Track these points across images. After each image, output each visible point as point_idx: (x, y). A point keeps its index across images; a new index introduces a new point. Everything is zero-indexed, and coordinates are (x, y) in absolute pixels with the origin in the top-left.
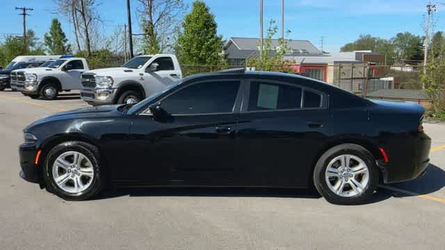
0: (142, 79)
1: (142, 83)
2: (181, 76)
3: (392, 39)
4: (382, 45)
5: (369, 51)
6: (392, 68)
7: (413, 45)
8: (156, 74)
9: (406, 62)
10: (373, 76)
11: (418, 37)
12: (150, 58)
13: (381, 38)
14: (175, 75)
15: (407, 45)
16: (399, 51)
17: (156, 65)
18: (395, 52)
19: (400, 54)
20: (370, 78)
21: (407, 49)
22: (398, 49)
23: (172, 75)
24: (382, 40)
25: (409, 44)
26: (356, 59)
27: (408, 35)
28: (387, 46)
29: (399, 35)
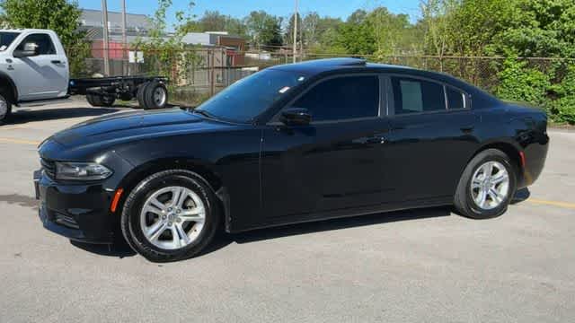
0: (10, 68)
1: (10, 73)
2: (67, 64)
3: (245, 18)
4: (233, 25)
5: (226, 33)
6: (247, 55)
7: (269, 27)
8: (31, 61)
9: (263, 48)
10: (233, 65)
11: (275, 18)
12: (18, 34)
13: (233, 17)
14: (59, 62)
15: (263, 27)
16: (253, 34)
17: (33, 46)
18: (250, 34)
19: (255, 38)
20: (229, 67)
21: (264, 31)
22: (253, 31)
23: (54, 62)
24: (233, 19)
25: (265, 25)
26: (211, 43)
27: (264, 14)
28: (240, 28)
29: (254, 14)
